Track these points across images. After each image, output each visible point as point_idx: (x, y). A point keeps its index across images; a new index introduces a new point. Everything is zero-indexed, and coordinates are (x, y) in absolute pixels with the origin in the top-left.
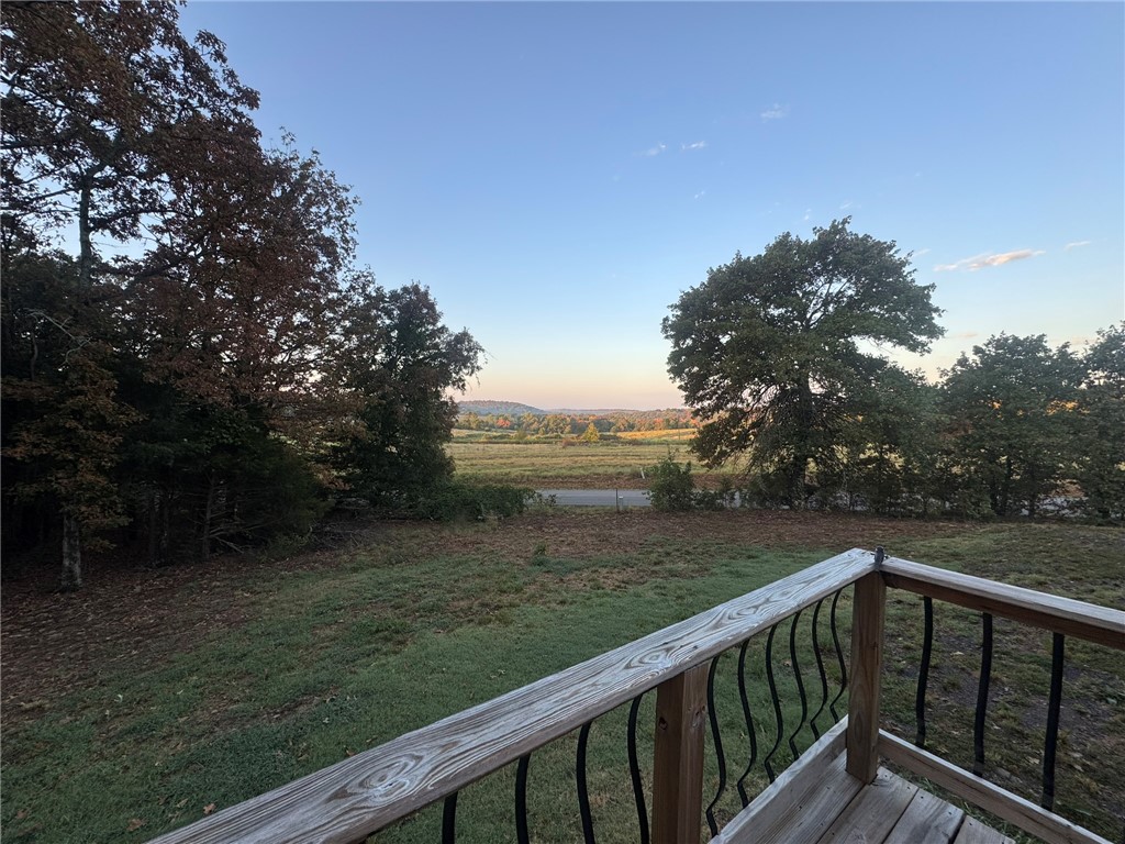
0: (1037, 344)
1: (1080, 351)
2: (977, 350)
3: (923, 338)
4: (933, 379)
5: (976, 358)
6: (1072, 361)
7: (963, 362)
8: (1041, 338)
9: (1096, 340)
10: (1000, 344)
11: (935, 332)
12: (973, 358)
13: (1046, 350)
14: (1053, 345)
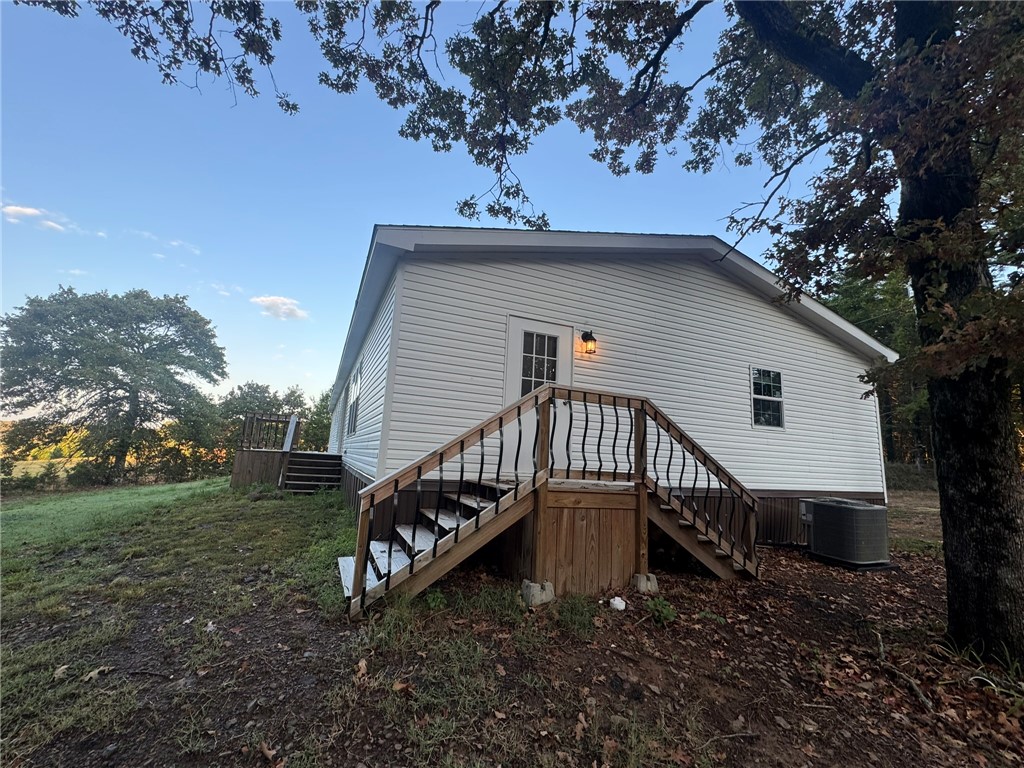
0: (265, 389)
1: (281, 396)
2: (240, 388)
3: (216, 376)
4: (216, 401)
5: (239, 392)
6: (278, 400)
7: (232, 393)
8: (267, 387)
9: (288, 392)
10: (250, 386)
11: (223, 374)
12: (238, 393)
13: (269, 393)
14: (272, 391)
